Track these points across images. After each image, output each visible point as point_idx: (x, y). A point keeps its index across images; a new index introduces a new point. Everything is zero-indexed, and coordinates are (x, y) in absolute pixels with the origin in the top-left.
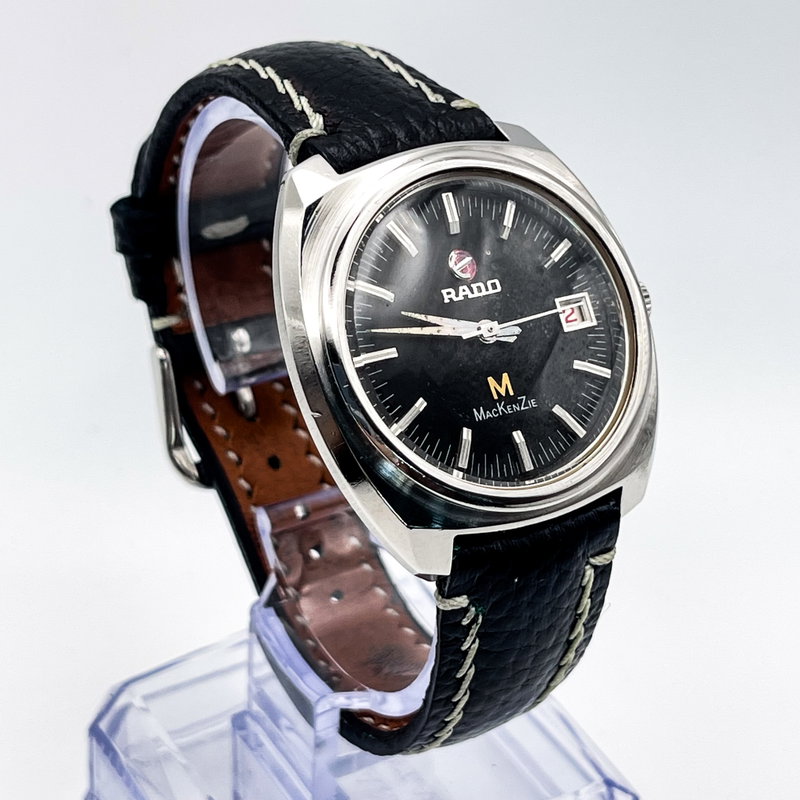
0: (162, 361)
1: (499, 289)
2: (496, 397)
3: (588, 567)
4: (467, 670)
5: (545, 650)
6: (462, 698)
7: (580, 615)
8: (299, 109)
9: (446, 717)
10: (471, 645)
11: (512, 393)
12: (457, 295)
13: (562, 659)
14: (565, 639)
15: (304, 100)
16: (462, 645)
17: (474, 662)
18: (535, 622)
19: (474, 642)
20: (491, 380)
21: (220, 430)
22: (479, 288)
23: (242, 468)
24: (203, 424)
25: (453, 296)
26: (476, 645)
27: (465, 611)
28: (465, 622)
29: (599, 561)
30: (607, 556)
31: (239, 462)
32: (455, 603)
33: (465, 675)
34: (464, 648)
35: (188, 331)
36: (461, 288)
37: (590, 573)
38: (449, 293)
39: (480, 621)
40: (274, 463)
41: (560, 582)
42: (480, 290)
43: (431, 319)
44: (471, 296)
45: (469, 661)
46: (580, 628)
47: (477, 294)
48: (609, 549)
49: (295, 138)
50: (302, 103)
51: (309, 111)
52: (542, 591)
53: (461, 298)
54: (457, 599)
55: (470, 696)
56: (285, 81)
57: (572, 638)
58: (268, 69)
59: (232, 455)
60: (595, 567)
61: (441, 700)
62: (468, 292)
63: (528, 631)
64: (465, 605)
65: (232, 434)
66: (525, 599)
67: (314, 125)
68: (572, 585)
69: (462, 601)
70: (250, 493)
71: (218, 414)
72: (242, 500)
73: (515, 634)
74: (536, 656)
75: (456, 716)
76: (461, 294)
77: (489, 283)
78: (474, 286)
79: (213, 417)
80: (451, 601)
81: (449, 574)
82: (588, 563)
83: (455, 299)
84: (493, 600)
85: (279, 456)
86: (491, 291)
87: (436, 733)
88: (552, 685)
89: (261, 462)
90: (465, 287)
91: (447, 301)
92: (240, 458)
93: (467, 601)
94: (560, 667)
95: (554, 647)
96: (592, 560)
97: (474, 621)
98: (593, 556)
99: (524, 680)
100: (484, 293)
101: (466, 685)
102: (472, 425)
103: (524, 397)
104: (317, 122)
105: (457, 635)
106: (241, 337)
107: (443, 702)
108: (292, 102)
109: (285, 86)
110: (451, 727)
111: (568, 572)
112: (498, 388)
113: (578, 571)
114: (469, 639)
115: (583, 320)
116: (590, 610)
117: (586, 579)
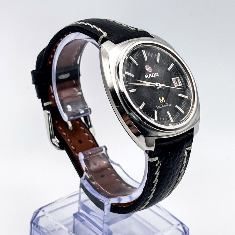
0: (48, 114)
1: (158, 75)
2: (161, 103)
3: (185, 151)
4: (156, 181)
5: (175, 175)
6: (154, 190)
7: (183, 165)
8: (99, 31)
9: (149, 196)
10: (157, 173)
11: (165, 102)
12: (148, 76)
13: (178, 179)
14: (179, 172)
15: (100, 29)
16: (155, 173)
17: (158, 179)
18: (174, 166)
19: (158, 172)
20: (159, 98)
21: (64, 134)
22: (153, 75)
23: (72, 143)
24: (60, 132)
25: (147, 76)
26: (159, 173)
27: (157, 162)
28: (157, 165)
29: (188, 149)
30: (190, 147)
31: (71, 142)
32: (155, 159)
33: (155, 182)
34: (155, 174)
35: (55, 105)
36: (149, 75)
37: (186, 152)
38: (146, 76)
39: (160, 165)
40: (80, 142)
41: (180, 154)
42: (154, 75)
43: (143, 82)
44: (152, 77)
45: (157, 178)
46: (183, 170)
47: (153, 76)
48: (190, 146)
49: (100, 38)
50: (99, 30)
51: (102, 31)
52: (175, 157)
53: (149, 77)
54: (155, 158)
55: (156, 189)
56: (93, 25)
57: (181, 172)
58: (87, 23)
59: (69, 140)
60: (187, 151)
61: (148, 190)
62: (151, 76)
63: (172, 168)
64: (157, 160)
65: (68, 135)
66: (172, 158)
67: (104, 34)
68: (182, 156)
69: (156, 159)
70: (75, 150)
71: (63, 129)
72: (73, 152)
73: (169, 169)
74: (173, 177)
75: (151, 196)
76: (149, 76)
77: (156, 74)
78: (152, 74)
79: (62, 130)
80: (154, 159)
81: (154, 150)
82: (185, 150)
83: (148, 77)
84: (164, 158)
85: (81, 140)
86: (156, 76)
87: (145, 202)
88: (174, 188)
89: (77, 142)
90: (150, 74)
91: (146, 78)
92: (71, 141)
93: (158, 159)
94: (177, 182)
95: (177, 174)
96: (186, 149)
97: (159, 165)
98: (186, 148)
99: (169, 185)
100: (155, 76)
101: (155, 185)
102: (156, 109)
103: (168, 103)
104: (105, 34)
105: (154, 170)
106: (69, 107)
107: (149, 191)
108: (96, 30)
109: (93, 26)
110: (149, 200)
111: (182, 151)
112: (161, 100)
113: (184, 151)
114: (157, 171)
115: (178, 84)
116: (186, 164)
117: (185, 154)
